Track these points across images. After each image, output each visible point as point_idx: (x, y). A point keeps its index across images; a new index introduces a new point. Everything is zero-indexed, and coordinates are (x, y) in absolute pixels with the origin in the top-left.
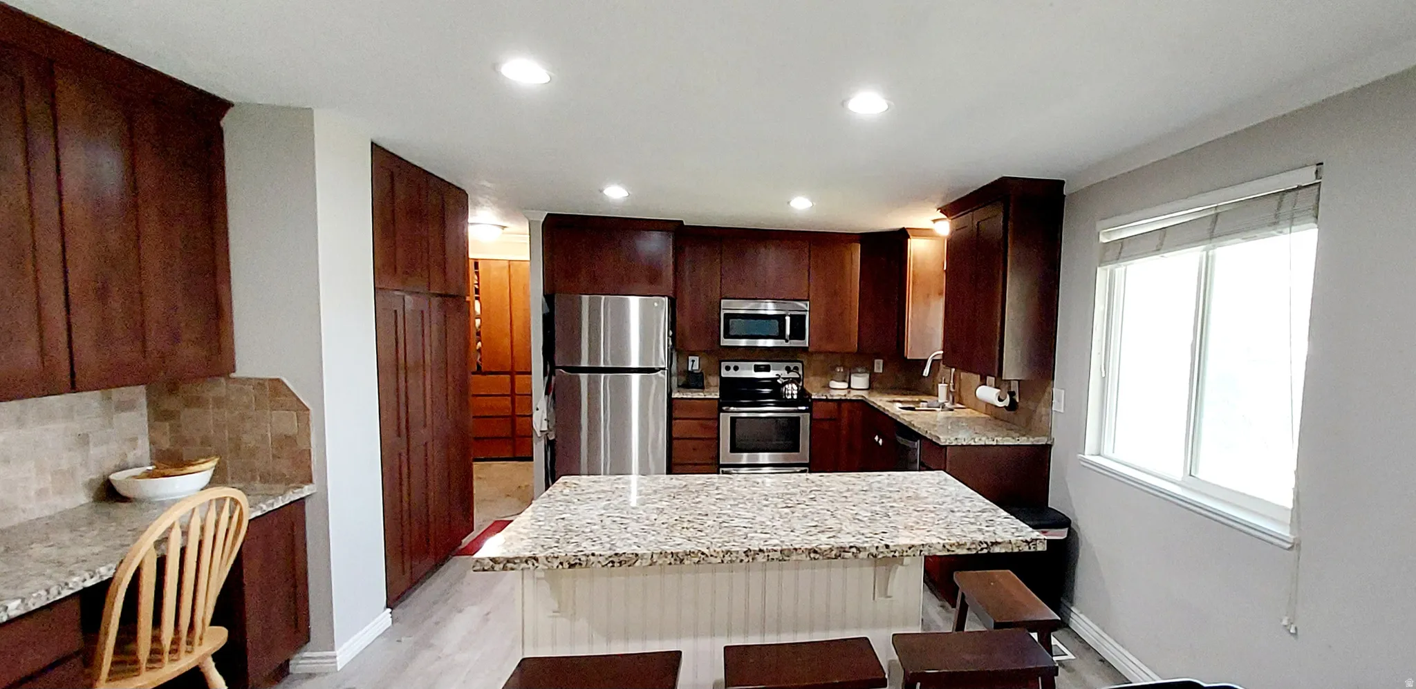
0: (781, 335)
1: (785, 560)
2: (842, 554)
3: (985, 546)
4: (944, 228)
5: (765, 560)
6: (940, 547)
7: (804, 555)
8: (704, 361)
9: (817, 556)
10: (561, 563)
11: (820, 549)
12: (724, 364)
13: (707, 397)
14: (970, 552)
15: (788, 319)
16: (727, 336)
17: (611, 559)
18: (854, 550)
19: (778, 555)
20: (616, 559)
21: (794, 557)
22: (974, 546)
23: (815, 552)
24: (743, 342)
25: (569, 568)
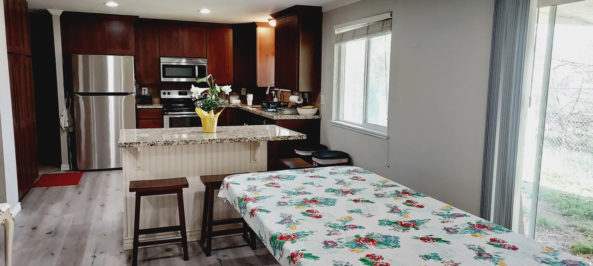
0: (193, 76)
1: (222, 143)
2: (240, 140)
3: (287, 137)
4: (274, 23)
5: (215, 142)
6: (272, 138)
7: (228, 141)
8: (151, 90)
9: (232, 141)
10: (148, 144)
11: (233, 139)
12: (162, 92)
13: (156, 107)
14: (282, 140)
15: (197, 67)
16: (164, 76)
17: (164, 143)
18: (244, 139)
19: (219, 141)
20: (166, 143)
21: (225, 141)
22: (283, 138)
23: (232, 140)
24: (175, 80)
25: (151, 146)
